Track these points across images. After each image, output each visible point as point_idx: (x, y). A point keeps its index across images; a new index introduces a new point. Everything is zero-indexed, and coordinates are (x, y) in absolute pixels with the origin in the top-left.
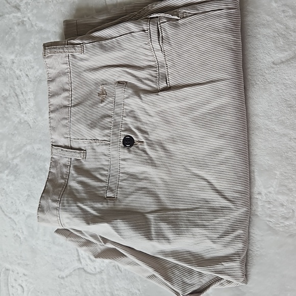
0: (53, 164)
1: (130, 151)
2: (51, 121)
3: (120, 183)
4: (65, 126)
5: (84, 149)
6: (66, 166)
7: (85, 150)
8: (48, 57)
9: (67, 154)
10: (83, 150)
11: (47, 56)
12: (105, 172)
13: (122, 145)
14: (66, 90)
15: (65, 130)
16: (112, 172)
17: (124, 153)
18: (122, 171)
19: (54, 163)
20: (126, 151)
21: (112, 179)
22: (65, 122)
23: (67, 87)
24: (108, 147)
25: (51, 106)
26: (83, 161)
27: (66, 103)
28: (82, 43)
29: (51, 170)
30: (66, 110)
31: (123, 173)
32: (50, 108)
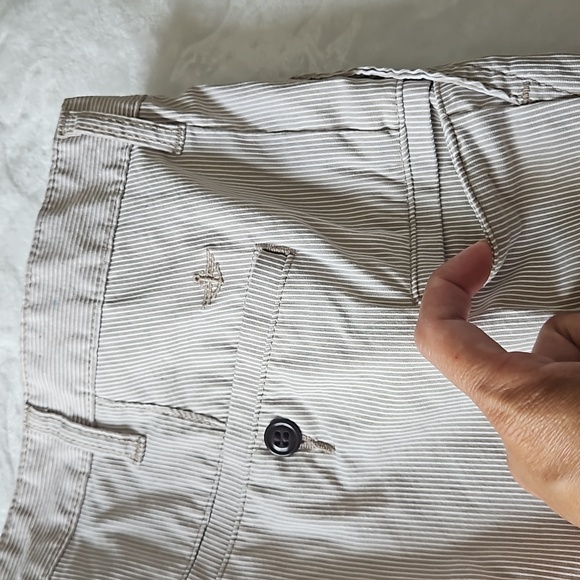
0: (30, 458)
1: (283, 469)
2: (29, 335)
3: (234, 559)
4: (77, 359)
5: (141, 431)
6: (74, 473)
7: (144, 436)
8: (70, 140)
9: (80, 439)
10: (134, 433)
11: (66, 136)
12: (195, 516)
13: (261, 442)
14: (96, 247)
15: (77, 372)
16: (216, 520)
17: (265, 470)
18: (248, 521)
19: (36, 457)
20: (271, 463)
21: (212, 540)
22: (80, 347)
23: (100, 236)
24: (216, 439)
25: (32, 290)
26: (132, 467)
27: (88, 288)
28: (184, 124)
29: (26, 477)
30: (86, 310)
31: (249, 529)
32: (27, 293)
